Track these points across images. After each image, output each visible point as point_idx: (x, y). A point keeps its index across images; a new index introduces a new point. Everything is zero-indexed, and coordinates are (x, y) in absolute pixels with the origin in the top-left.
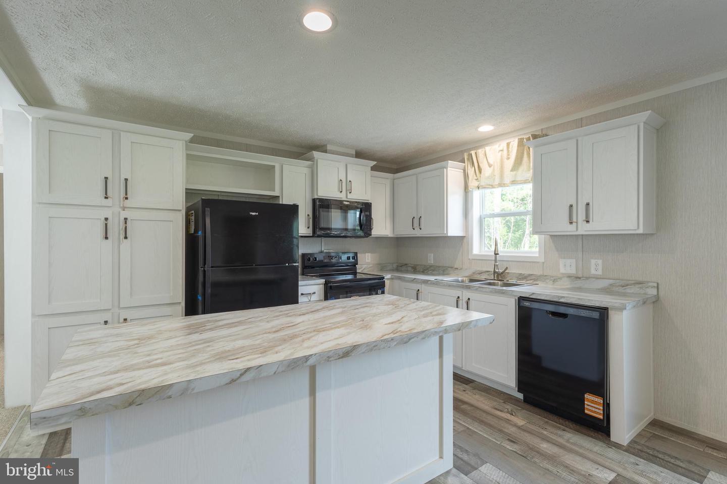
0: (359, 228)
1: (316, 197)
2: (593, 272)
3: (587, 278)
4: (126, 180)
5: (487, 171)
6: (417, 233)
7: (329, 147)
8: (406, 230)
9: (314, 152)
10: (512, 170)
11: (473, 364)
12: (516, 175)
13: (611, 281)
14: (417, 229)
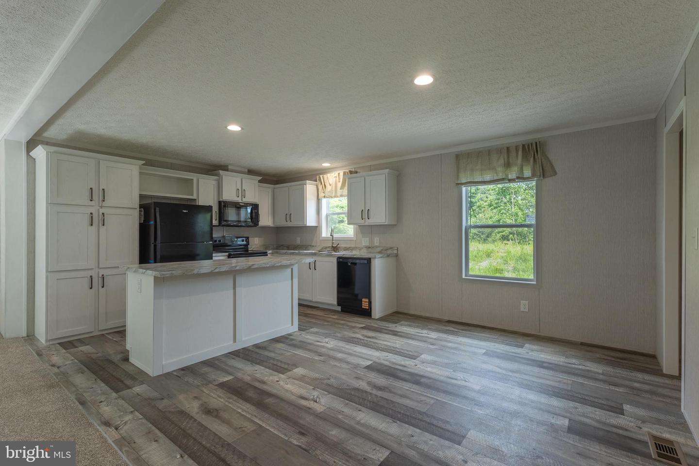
0: (250, 220)
1: (221, 200)
2: (376, 244)
3: (373, 247)
4: (103, 190)
5: (329, 188)
6: (289, 224)
7: (230, 167)
8: (282, 223)
9: (220, 171)
10: (340, 189)
11: (318, 297)
12: (343, 191)
13: (381, 248)
14: (289, 222)
